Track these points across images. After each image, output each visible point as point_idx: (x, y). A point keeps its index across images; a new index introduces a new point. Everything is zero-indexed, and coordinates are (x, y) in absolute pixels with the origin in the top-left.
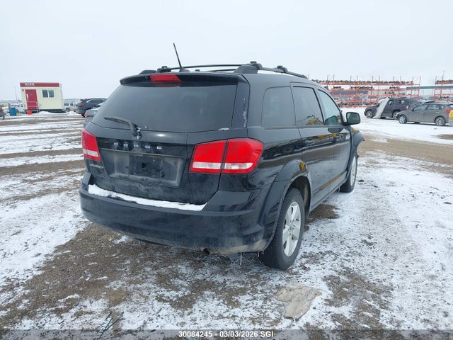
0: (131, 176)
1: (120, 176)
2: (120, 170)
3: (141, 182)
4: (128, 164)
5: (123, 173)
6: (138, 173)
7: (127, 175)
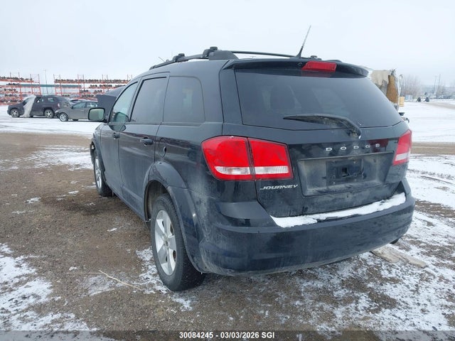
0: (331, 187)
1: (319, 191)
2: (314, 184)
3: (349, 190)
4: (324, 174)
5: (319, 186)
6: (338, 183)
7: (325, 188)
